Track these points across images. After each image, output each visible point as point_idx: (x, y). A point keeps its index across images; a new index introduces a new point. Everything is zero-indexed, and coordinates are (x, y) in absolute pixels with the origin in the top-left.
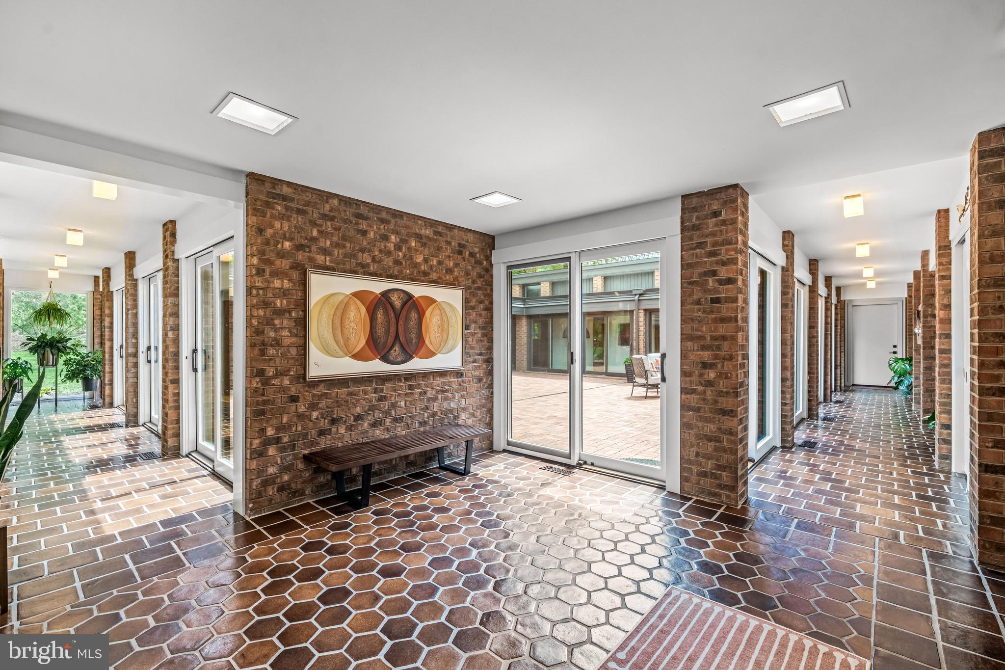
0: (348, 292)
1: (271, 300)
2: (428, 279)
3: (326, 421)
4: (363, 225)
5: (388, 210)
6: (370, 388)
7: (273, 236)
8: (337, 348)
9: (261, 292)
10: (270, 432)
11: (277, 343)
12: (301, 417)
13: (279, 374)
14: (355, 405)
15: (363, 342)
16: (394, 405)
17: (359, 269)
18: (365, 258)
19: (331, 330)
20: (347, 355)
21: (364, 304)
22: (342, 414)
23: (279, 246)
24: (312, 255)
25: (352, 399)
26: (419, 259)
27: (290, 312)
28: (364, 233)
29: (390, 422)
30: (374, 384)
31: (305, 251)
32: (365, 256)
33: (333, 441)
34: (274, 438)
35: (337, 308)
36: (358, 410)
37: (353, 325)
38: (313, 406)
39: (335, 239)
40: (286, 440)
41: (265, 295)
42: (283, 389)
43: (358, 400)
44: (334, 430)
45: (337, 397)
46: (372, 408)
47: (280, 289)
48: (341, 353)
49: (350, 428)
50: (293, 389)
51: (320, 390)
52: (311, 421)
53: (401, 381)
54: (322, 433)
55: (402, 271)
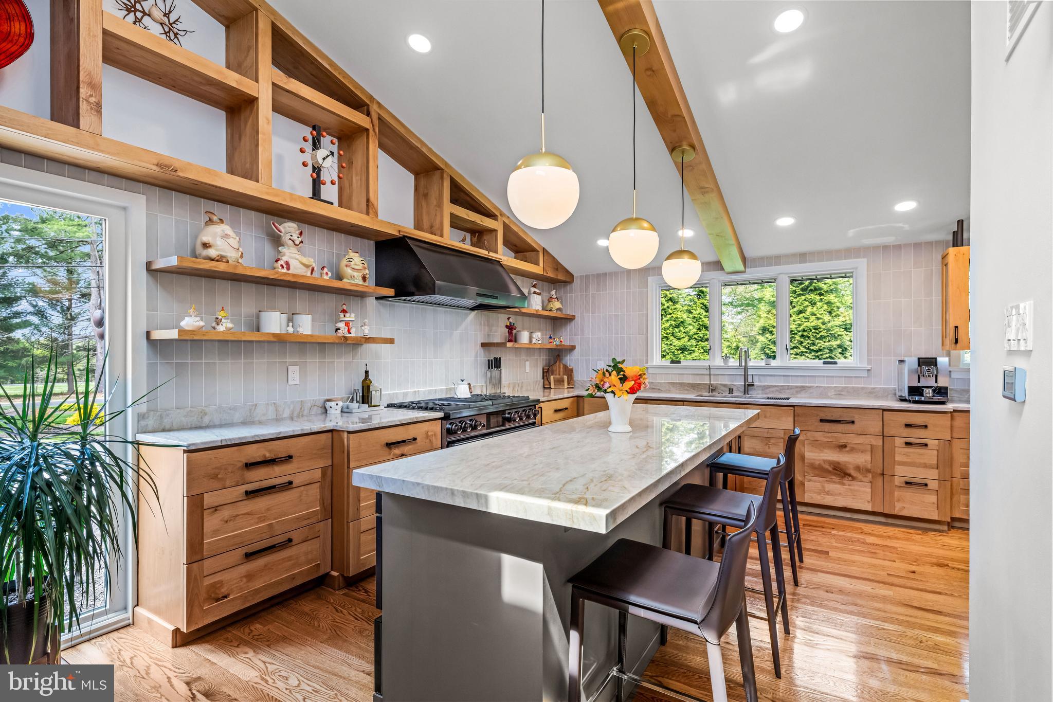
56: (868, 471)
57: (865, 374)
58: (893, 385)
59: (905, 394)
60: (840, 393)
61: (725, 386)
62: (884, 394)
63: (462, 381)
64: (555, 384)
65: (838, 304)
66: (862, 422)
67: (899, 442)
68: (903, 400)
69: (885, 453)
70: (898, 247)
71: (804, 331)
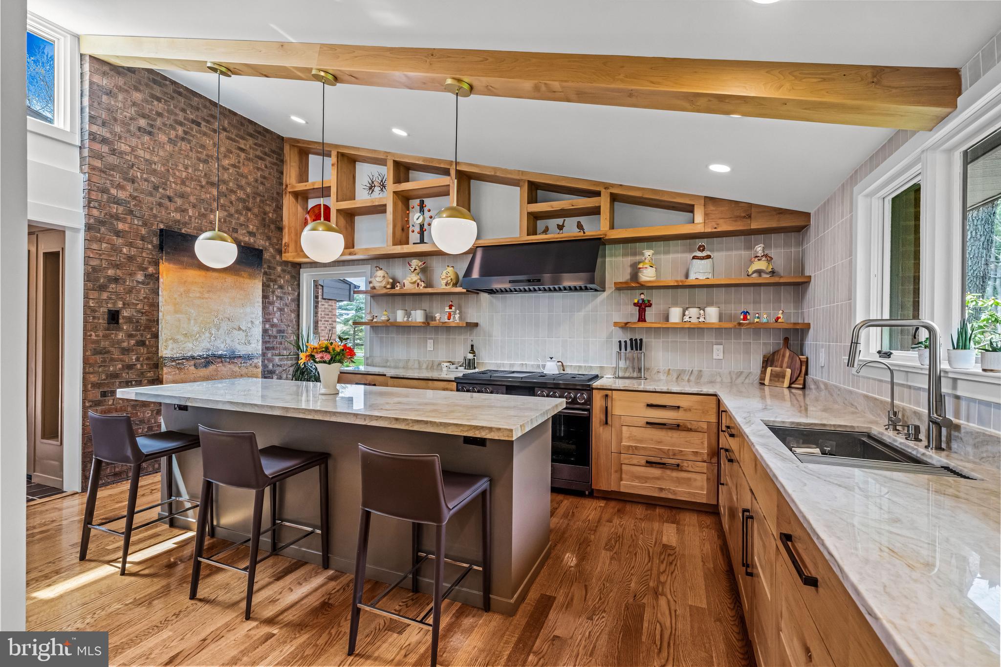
63: (551, 358)
64: (770, 380)
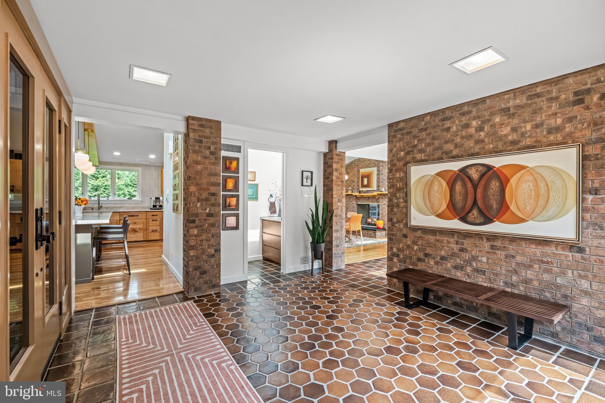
0: (433, 173)
1: (395, 184)
2: (517, 147)
3: (422, 254)
4: (447, 124)
5: (468, 103)
6: (452, 240)
7: (396, 151)
8: (426, 209)
9: (391, 180)
10: (395, 250)
11: (398, 206)
12: (408, 246)
13: (398, 222)
14: (441, 250)
15: (444, 206)
16: (474, 258)
17: (444, 156)
18: (449, 147)
19: (422, 198)
20: (433, 215)
21: (444, 180)
22: (431, 252)
23: (399, 156)
24: (414, 155)
25: (439, 245)
26: (506, 130)
27: (403, 189)
28: (448, 129)
29: (471, 271)
30: (456, 237)
31: (410, 154)
32: (448, 145)
33: (426, 267)
34: (396, 254)
35: (426, 185)
36: (443, 253)
37: (437, 194)
38: (415, 243)
39: (428, 141)
40: (401, 256)
41: (393, 181)
42: (400, 230)
43: (443, 246)
44: (426, 260)
45: (428, 240)
46: (454, 255)
47: (399, 178)
48: (429, 213)
49: (437, 263)
50: (404, 230)
51: (419, 233)
52: (413, 251)
53: (483, 240)
54: (419, 260)
55: (484, 148)
56: (142, 229)
57: (141, 202)
58: (149, 205)
59: (152, 207)
60: (133, 208)
61: (90, 207)
62: (146, 207)
65: (122, 175)
66: (140, 215)
67: (151, 220)
68: (151, 209)
69: (147, 224)
70: (150, 166)
71: (106, 186)
